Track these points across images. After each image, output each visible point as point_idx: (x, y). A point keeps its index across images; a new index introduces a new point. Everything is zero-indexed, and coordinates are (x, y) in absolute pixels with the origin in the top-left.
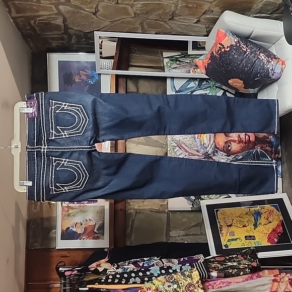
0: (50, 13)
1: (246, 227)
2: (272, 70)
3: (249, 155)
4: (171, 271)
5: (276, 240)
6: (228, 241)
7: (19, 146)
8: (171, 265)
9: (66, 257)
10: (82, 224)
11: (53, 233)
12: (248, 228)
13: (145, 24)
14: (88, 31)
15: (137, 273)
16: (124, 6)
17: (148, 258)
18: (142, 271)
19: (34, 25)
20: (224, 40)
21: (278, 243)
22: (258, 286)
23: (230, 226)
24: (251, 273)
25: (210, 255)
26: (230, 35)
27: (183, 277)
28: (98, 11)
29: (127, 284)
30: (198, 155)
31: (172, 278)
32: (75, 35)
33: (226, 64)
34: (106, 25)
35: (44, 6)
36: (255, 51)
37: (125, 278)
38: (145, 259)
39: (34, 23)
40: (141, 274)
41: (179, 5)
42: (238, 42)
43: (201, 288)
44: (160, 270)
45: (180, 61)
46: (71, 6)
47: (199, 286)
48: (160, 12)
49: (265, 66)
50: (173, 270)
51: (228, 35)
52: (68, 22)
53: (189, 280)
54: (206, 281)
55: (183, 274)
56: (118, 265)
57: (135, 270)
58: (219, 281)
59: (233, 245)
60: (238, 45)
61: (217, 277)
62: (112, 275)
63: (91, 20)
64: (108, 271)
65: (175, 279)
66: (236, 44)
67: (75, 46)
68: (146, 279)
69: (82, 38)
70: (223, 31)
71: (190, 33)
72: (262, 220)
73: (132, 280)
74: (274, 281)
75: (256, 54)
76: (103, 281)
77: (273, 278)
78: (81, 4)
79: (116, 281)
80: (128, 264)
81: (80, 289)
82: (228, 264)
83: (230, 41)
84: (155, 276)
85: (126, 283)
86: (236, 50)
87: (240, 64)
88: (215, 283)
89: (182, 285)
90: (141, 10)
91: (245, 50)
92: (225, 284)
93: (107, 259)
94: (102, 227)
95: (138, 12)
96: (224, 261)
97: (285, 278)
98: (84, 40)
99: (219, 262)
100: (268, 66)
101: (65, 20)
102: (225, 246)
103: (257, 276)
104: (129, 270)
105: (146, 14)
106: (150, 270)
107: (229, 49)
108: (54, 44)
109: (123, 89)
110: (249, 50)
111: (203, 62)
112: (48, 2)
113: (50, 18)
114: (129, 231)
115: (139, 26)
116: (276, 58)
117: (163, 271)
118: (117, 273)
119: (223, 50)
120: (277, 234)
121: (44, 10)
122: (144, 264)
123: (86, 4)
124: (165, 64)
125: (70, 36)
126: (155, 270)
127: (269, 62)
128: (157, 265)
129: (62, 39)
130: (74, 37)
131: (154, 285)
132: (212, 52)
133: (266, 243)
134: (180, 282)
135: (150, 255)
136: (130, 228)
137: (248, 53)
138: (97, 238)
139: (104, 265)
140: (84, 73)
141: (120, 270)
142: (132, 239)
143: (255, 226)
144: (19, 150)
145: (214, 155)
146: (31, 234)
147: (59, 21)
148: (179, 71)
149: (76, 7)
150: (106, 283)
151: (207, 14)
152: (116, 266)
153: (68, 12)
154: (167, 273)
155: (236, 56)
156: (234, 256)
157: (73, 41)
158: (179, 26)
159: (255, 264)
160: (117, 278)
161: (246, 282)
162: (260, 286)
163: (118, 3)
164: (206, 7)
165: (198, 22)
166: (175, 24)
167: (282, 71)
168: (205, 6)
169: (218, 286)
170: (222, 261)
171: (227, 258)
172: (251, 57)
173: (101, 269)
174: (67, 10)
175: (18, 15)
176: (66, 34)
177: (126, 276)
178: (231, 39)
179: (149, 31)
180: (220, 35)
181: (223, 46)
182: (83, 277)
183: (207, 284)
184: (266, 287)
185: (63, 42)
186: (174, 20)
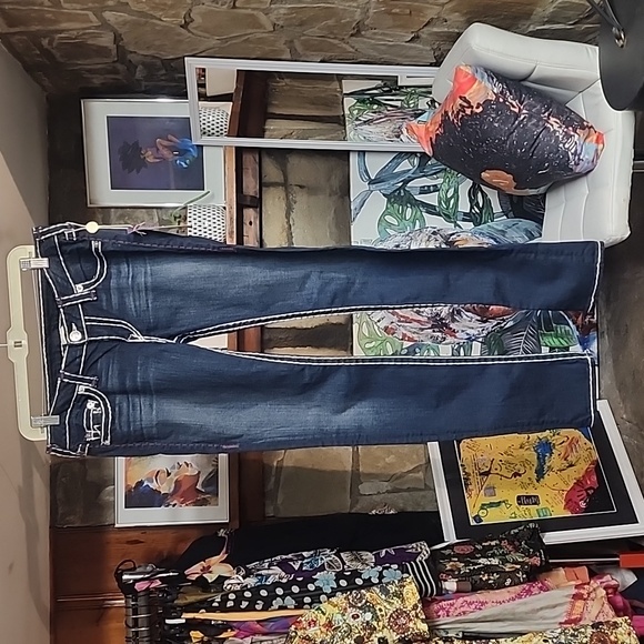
0: (85, 26)
1: (520, 475)
2: (575, 154)
3: (529, 318)
4: (359, 582)
5: (583, 505)
6: (482, 508)
7: (25, 342)
8: (360, 567)
9: (137, 542)
10: (169, 474)
11: (109, 494)
12: (524, 478)
13: (297, 43)
14: (171, 57)
15: (287, 587)
16: (249, 11)
17: (312, 552)
18: (298, 584)
19: (49, 47)
20: (471, 91)
21: (586, 510)
22: (541, 609)
23: (487, 474)
24: (529, 581)
25: (444, 541)
26: (483, 78)
27: (383, 597)
28: (192, 21)
29: (267, 610)
30: (418, 321)
31: (360, 600)
32: (144, 64)
33: (476, 140)
34: (211, 46)
35: (70, 14)
36: (539, 112)
37: (262, 598)
38: (305, 554)
39: (50, 43)
40: (295, 589)
41: (372, 11)
42: (502, 92)
43: (423, 620)
44: (337, 581)
45: (379, 103)
46: (131, 12)
47: (417, 616)
48: (330, 22)
49: (561, 145)
50: (364, 580)
51: (479, 79)
52: (125, 40)
53: (397, 603)
54: (434, 600)
55: (385, 591)
56: (246, 569)
57: (284, 581)
58: (461, 600)
59: (492, 517)
60: (501, 100)
61: (458, 591)
62: (234, 592)
63: (177, 38)
64: (226, 582)
65: (367, 602)
66: (498, 98)
67: (144, 83)
68: (307, 600)
69: (159, 69)
70: (469, 70)
71: (399, 60)
72: (555, 461)
73: (277, 603)
74: (577, 597)
75: (541, 119)
76: (215, 604)
77: (574, 591)
78: (153, 8)
79: (244, 604)
80: (269, 566)
81: (168, 621)
82: (480, 561)
83: (482, 93)
84: (326, 594)
85: (265, 609)
86: (496, 111)
87: (505, 142)
88: (452, 605)
89: (383, 613)
90: (286, 19)
91: (517, 110)
92: (473, 606)
93: (223, 556)
94: (212, 480)
95: (281, 23)
96: (472, 555)
97: (598, 592)
98: (163, 72)
99: (461, 557)
100: (567, 146)
101: (117, 38)
102: (474, 518)
103: (541, 589)
104: (270, 580)
105: (300, 25)
106: (316, 580)
107: (481, 109)
108: (97, 81)
109: (254, 177)
110: (524, 111)
111: (427, 129)
112: (78, 6)
113: (84, 34)
114: (271, 485)
115: (283, 47)
116: (583, 128)
117: (343, 583)
118: (245, 589)
119: (468, 111)
120: (586, 490)
121: (69, 20)
122: (302, 564)
123: (163, 10)
124: (347, 112)
125: (131, 66)
126: (325, 580)
127: (568, 136)
128: (330, 566)
129: (116, 72)
130: (140, 67)
131: (324, 614)
132: (446, 112)
133: (560, 512)
134: (379, 607)
135: (316, 546)
136: (273, 479)
137: (522, 117)
138: (204, 503)
139: (217, 567)
140: (165, 143)
141: (252, 581)
142: (279, 502)
143: (540, 473)
144: (25, 351)
145: (454, 320)
146: (60, 495)
147: (106, 40)
148: (378, 130)
149: (141, 14)
150: (223, 608)
151: (434, 26)
152: (243, 573)
153: (125, 23)
154: (352, 587)
155: (496, 125)
156: (493, 543)
157: (139, 75)
158: (374, 47)
159: (536, 561)
160: (246, 599)
161: (518, 601)
162: (547, 608)
163: (234, 7)
164: (432, 13)
165: (415, 39)
166: (364, 43)
167: (597, 155)
168: (429, 11)
169: (457, 612)
170: (468, 555)
171: (479, 547)
172: (529, 125)
173: (211, 578)
174: (121, 19)
175: (12, 30)
176: (122, 64)
177: (264, 593)
178: (486, 87)
179: (307, 56)
180: (462, 80)
181: (468, 102)
182: (175, 596)
183: (436, 607)
184: (559, 610)
185: (117, 77)
186: (362, 36)
